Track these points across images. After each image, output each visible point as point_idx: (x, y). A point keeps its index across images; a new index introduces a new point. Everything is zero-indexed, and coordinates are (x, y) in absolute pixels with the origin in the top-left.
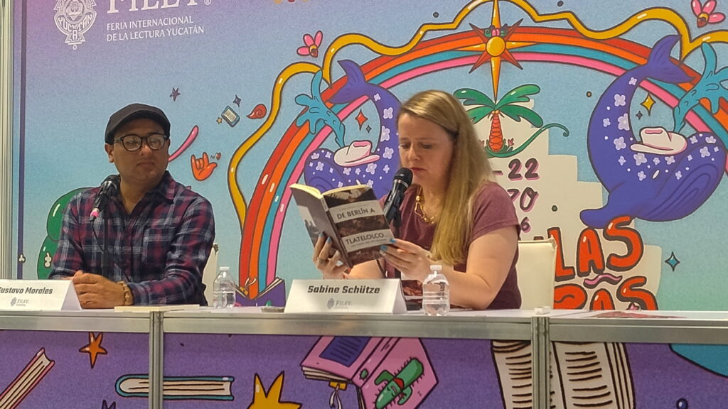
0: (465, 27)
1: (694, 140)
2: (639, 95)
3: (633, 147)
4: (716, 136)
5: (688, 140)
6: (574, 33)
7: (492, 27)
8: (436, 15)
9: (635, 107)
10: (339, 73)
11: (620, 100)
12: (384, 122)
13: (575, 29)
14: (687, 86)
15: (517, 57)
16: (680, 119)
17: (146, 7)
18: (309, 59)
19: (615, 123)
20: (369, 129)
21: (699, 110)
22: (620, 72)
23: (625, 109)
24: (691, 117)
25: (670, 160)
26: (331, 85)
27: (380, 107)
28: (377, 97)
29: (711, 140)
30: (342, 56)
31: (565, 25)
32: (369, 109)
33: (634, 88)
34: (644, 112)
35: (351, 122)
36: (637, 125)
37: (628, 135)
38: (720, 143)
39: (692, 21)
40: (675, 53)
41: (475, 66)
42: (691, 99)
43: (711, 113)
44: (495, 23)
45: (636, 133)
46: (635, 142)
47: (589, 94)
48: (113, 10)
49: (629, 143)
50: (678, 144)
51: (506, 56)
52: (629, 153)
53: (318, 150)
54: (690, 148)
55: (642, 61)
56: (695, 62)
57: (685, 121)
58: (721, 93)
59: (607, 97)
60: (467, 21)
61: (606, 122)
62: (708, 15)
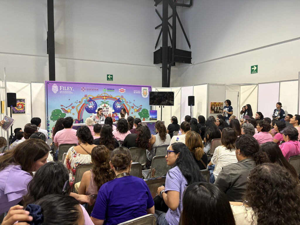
0: (102, 96)
7: (104, 96)
8: (99, 94)
11: (115, 103)
13: (112, 97)
14: (121, 102)
15: (107, 99)
18: (86, 97)
19: (115, 105)
20: (92, 104)
21: (122, 104)
22: (115, 101)
26: (88, 100)
28: (93, 101)
30: (89, 97)
34: (117, 104)
35: (90, 104)
40: (120, 100)
41: (103, 99)
47: (113, 102)
50: (120, 107)
52: (116, 107)
53: (87, 106)
62: (122, 97)
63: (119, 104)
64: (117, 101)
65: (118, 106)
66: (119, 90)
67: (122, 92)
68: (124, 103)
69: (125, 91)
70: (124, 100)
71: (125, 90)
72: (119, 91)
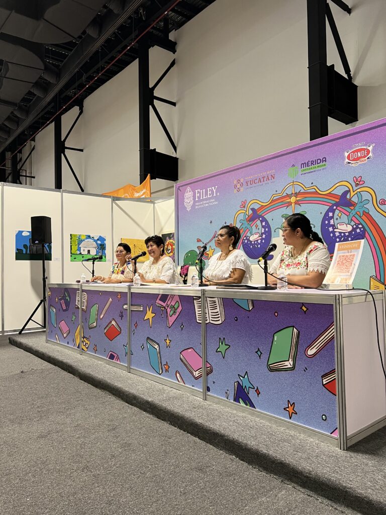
0: (285, 194)
1: (355, 226)
2: (337, 212)
3: (335, 230)
4: (362, 225)
5: (353, 227)
6: (316, 193)
7: (292, 193)
8: (276, 191)
9: (336, 216)
10: (251, 212)
11: (331, 214)
12: (263, 227)
13: (317, 192)
14: (352, 208)
15: (300, 202)
16: (350, 219)
17: (204, 198)
18: (243, 209)
19: (329, 222)
20: (259, 229)
21: (356, 216)
22: (331, 205)
23: (332, 217)
24: (354, 218)
25: (347, 234)
26: (248, 216)
27: (262, 222)
28: (261, 219)
29: (360, 226)
30: (251, 207)
31: (314, 190)
32: (258, 223)
33: (335, 210)
34: (339, 218)
35: (254, 227)
36: (336, 222)
37: (333, 226)
38: (363, 227)
39: (354, 184)
40: (348, 197)
41: (288, 206)
42: (354, 212)
43: (360, 217)
44: (293, 192)
45: (336, 225)
46: (336, 228)
47: (321, 213)
48: (197, 199)
49: (334, 229)
50: (349, 228)
51: (297, 203)
52: (334, 232)
53: (245, 237)
54: (354, 229)
55: (338, 200)
56: (355, 199)
57: (352, 220)
58: (364, 209)
59: (327, 214)
60: (285, 192)
61: (327, 222)
62: (359, 182)
63: (345, 218)
64: (337, 205)
65: (341, 224)
66: (346, 154)
67: (358, 159)
68: (369, 206)
69: (370, 154)
70: (366, 196)
71: (370, 148)
72: (347, 160)
